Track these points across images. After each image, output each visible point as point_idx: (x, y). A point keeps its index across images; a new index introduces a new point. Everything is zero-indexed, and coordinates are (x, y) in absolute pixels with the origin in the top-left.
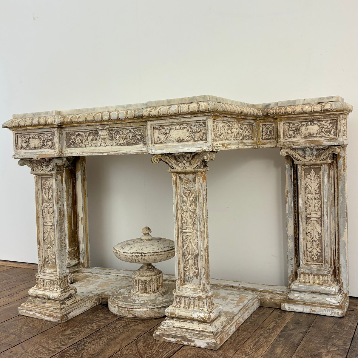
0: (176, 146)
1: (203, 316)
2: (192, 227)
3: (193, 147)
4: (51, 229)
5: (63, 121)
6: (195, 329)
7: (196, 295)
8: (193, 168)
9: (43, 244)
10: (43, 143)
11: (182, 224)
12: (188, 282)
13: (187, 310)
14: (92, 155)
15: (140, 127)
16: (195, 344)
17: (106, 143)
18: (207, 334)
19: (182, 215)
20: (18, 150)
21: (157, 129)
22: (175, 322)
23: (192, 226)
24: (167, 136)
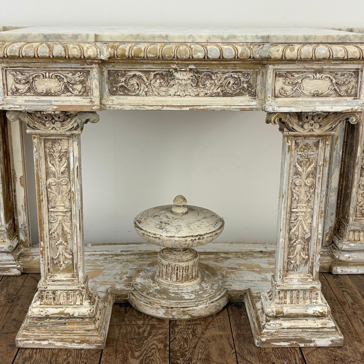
0: (311, 102)
1: (321, 309)
2: (306, 205)
3: (336, 105)
4: (64, 217)
5: (114, 54)
6: (312, 327)
7: (308, 287)
8: (324, 130)
9: (48, 240)
10: (66, 87)
11: (291, 202)
12: (292, 271)
13: (297, 306)
14: (162, 109)
15: (248, 70)
16: (315, 344)
17: (186, 92)
18: (328, 330)
19: (294, 190)
20: (8, 95)
21: (280, 76)
22: (282, 322)
23: (306, 203)
24: (296, 88)
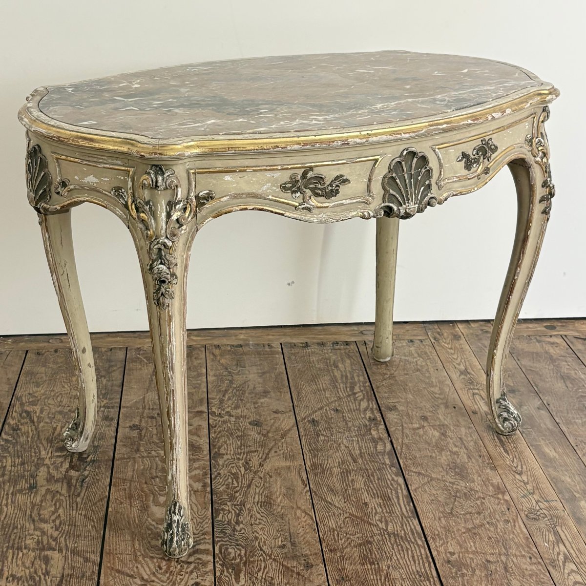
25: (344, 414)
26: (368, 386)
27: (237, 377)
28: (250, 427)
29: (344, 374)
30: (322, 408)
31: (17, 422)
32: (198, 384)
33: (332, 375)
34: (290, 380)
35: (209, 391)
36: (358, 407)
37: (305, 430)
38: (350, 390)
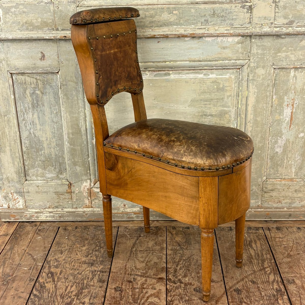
25: (258, 285)
26: (274, 263)
27: (187, 251)
28: (194, 293)
29: (257, 252)
30: (243, 279)
31: (44, 281)
32: (160, 255)
33: (248, 252)
34: (221, 256)
35: (168, 261)
36: (268, 280)
37: (232, 297)
38: (261, 265)
